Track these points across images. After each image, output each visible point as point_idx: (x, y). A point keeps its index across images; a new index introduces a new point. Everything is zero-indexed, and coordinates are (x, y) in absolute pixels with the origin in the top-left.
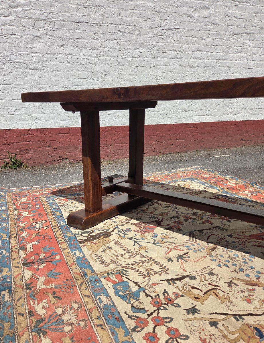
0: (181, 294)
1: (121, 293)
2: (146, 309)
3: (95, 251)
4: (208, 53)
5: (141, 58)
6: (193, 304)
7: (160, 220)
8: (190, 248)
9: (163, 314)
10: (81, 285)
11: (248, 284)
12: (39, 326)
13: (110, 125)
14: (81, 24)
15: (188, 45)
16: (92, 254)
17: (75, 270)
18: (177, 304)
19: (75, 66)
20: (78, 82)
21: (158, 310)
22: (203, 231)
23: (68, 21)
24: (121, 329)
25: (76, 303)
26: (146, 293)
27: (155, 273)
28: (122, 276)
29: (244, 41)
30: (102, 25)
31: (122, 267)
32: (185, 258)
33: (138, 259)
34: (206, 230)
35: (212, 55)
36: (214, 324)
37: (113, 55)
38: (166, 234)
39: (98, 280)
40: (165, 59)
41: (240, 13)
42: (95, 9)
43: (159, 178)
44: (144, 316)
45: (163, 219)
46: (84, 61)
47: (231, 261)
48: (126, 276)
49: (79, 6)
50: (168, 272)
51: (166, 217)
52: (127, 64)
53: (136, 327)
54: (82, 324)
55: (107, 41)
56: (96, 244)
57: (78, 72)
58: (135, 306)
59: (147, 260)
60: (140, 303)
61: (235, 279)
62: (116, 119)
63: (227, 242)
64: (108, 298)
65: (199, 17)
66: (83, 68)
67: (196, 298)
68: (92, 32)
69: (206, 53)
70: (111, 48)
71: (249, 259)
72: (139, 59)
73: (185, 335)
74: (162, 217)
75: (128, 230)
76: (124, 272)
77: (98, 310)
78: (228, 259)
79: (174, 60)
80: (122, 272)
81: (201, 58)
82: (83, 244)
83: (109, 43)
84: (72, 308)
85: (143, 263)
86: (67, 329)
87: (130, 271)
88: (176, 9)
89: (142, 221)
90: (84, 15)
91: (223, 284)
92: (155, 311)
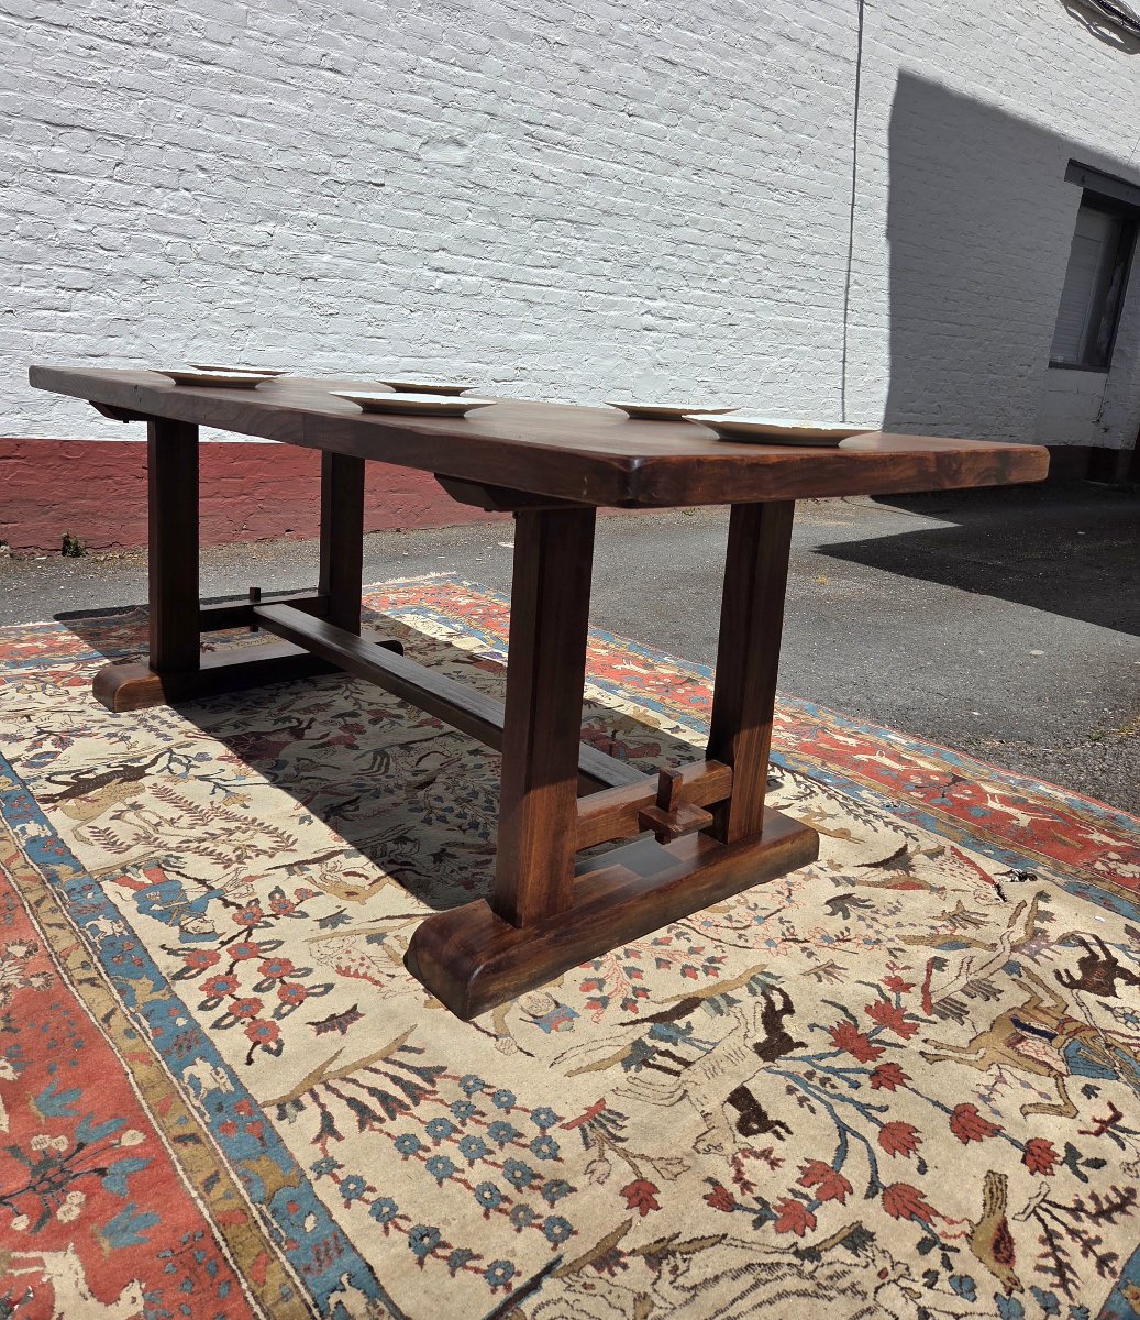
0: (316, 890)
1: (156, 907)
2: (219, 931)
3: (88, 819)
4: (469, 259)
5: (271, 249)
6: (338, 907)
7: (303, 726)
8: (367, 788)
9: (258, 936)
10: (39, 902)
11: (479, 853)
14: (68, 130)
15: (411, 233)
16: (79, 826)
17: (23, 871)
18: (300, 912)
19: (45, 248)
20: (56, 299)
21: (249, 929)
22: (412, 745)
23: (23, 117)
25: (21, 943)
26: (225, 900)
27: (260, 852)
28: (165, 869)
29: (563, 239)
30: (142, 143)
32: (346, 811)
33: (216, 825)
34: (421, 741)
35: (481, 265)
36: (376, 938)
37: (181, 231)
38: (311, 761)
39: (93, 886)
40: (346, 260)
41: (548, 167)
44: (210, 946)
45: (312, 721)
46: (77, 238)
47: (455, 807)
48: (176, 869)
49: (65, 82)
50: (294, 847)
51: (320, 716)
52: (226, 260)
53: (185, 970)
54: (37, 982)
55: (157, 190)
56: (95, 800)
57: (55, 268)
58: (190, 930)
59: (244, 826)
60: (204, 921)
61: (456, 844)
63: (462, 766)
64: (116, 922)
65: (440, 163)
66: (72, 260)
67: (350, 894)
68: (107, 157)
69: (464, 258)
70: (171, 212)
72: (265, 252)
73: (304, 969)
74: (310, 716)
75: (203, 757)
76: (172, 860)
77: (86, 949)
78: (453, 804)
79: (373, 268)
80: (165, 862)
81: (451, 269)
82: (50, 805)
83: (164, 196)
84: (8, 956)
85: (231, 834)
87: (188, 857)
88: (373, 134)
89: (251, 729)
90: (80, 106)
91: (422, 858)
92: (240, 933)
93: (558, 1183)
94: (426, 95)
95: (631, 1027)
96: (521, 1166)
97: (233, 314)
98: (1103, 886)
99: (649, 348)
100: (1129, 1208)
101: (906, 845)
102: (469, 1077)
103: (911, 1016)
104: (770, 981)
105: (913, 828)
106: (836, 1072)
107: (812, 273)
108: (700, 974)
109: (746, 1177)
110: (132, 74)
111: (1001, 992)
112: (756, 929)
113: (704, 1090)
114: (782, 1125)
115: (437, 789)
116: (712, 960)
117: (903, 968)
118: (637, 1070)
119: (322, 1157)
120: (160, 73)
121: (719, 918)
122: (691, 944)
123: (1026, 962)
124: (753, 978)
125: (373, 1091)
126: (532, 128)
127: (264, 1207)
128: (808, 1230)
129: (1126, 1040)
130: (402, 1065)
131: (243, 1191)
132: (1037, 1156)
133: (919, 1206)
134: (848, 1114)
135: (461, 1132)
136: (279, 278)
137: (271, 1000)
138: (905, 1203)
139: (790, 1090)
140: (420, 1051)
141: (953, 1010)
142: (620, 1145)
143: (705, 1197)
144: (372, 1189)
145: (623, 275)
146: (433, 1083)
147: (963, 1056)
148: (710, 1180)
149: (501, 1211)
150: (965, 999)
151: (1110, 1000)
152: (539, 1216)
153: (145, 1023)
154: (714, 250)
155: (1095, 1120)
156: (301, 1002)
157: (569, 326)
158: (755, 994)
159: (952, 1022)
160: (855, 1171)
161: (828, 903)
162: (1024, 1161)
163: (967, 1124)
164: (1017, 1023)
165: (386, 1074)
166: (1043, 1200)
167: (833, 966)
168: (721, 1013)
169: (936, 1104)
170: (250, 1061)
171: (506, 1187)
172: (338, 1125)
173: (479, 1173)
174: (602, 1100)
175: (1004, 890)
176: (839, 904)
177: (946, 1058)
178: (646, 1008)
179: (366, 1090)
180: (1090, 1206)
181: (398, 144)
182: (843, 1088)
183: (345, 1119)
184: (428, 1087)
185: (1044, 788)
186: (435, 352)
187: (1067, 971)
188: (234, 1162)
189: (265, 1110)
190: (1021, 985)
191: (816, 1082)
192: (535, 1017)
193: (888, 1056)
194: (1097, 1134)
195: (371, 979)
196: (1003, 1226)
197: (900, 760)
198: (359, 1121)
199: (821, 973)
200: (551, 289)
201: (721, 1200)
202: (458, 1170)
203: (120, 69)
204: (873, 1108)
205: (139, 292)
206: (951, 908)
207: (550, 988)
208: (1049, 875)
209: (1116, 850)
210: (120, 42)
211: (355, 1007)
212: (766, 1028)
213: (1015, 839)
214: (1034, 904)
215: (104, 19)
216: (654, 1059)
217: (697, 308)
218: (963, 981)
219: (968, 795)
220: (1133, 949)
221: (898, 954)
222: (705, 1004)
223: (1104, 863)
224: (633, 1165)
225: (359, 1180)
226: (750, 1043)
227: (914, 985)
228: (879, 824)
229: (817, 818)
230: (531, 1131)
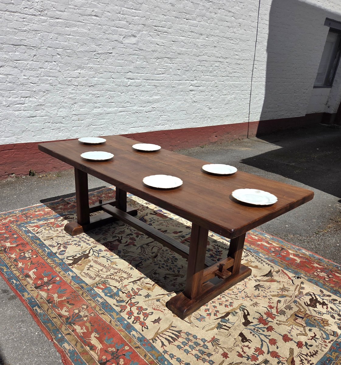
0: (141, 288)
1: (108, 294)
2: (124, 300)
3: (82, 270)
4: (138, 74)
5: (80, 78)
6: (147, 293)
7: (120, 239)
8: (142, 258)
9: (133, 301)
10: (83, 294)
11: (174, 276)
12: (69, 321)
13: (55, 139)
14: (19, 46)
15: (121, 68)
16: (81, 272)
17: (74, 286)
18: (139, 294)
20: (21, 101)
21: (130, 299)
22: (149, 244)
23: (6, 44)
24: (114, 313)
25: (84, 305)
26: (122, 292)
27: (125, 278)
28: (106, 284)
29: (166, 64)
30: (41, 48)
31: (104, 278)
32: (140, 265)
33: (112, 271)
35: (142, 76)
36: (158, 300)
37: (54, 75)
38: (126, 250)
39: (92, 289)
40: (102, 79)
41: (161, 41)
42: (33, 34)
43: (110, 195)
44: (124, 304)
45: (122, 237)
46: (25, 81)
47: (165, 263)
48: (109, 284)
49: (17, 31)
50: (132, 277)
51: (123, 235)
52: (67, 83)
53: (121, 310)
54: (93, 315)
55: (46, 63)
56: (81, 265)
57: (19, 91)
58: (118, 300)
59: (118, 271)
60: (120, 297)
61: (168, 274)
62: (60, 134)
63: (163, 250)
64: (102, 298)
65: (129, 43)
66: (24, 88)
67: (149, 289)
68: (31, 54)
69: (137, 74)
70: (51, 69)
71: (174, 261)
72: (78, 79)
73: (146, 309)
74: (121, 235)
75: (100, 250)
76: (106, 281)
77: (99, 306)
78: (164, 262)
79: (110, 80)
81: (133, 78)
82: (71, 267)
83: (48, 64)
84: (83, 308)
85: (116, 273)
86: (85, 319)
87: (110, 280)
88: (108, 36)
89: (108, 240)
90: (22, 38)
91: (161, 278)
92: (129, 300)
93: (209, 353)
94: (124, 21)
95: (217, 320)
96: (201, 350)
97: (70, 100)
98: (316, 279)
99: (191, 97)
100: (317, 354)
101: (271, 270)
102: (187, 332)
103: (274, 315)
104: (244, 307)
105: (272, 264)
106: (260, 328)
107: (242, 66)
108: (229, 306)
109: (244, 351)
110: (36, 25)
111: (293, 308)
112: (239, 294)
113: (234, 333)
114: (250, 340)
115: (159, 258)
116: (231, 303)
117: (272, 303)
118: (220, 329)
119: (164, 350)
120: (45, 24)
121: (231, 292)
122: (226, 299)
123: (298, 300)
124: (240, 307)
125: (169, 336)
126: (156, 28)
127: (157, 360)
128: (257, 361)
129: (318, 318)
130: (173, 330)
131: (152, 357)
132: (300, 345)
133: (277, 355)
134: (263, 337)
135: (188, 344)
136: (83, 87)
137: (141, 316)
138: (275, 355)
139: (251, 333)
140: (176, 327)
141: (283, 313)
142: (219, 345)
143: (237, 355)
144: (175, 356)
145: (184, 74)
146: (180, 334)
147: (285, 323)
148: (237, 352)
149: (200, 359)
150: (285, 310)
151: (315, 309)
152: (207, 360)
153: (119, 323)
154: (212, 62)
155: (311, 337)
156: (148, 317)
157: (168, 92)
158: (241, 311)
159: (283, 316)
160: (265, 349)
161: (254, 287)
162: (297, 346)
163: (286, 338)
164: (296, 315)
165: (170, 332)
166: (301, 353)
167: (257, 303)
168: (234, 315)
169: (280, 334)
170: (143, 331)
171: (200, 355)
172: (165, 344)
173: (194, 352)
174: (214, 336)
175: (294, 281)
176: (257, 287)
177: (282, 324)
178: (219, 316)
179: (168, 336)
180: (309, 354)
181: (116, 39)
182: (261, 332)
183: (166, 343)
184: (180, 335)
185: (304, 251)
186: (128, 105)
187: (307, 302)
188: (148, 352)
189: (149, 341)
190: (297, 306)
191: (256, 331)
192: (197, 318)
193: (270, 324)
194: (311, 339)
195: (161, 311)
196: (293, 359)
197: (269, 243)
198: (169, 343)
199: (254, 305)
200: (162, 81)
201: (240, 356)
202: (190, 352)
203: (33, 24)
204: (267, 336)
205: (44, 96)
206: (282, 287)
207: (198, 311)
208: (304, 277)
209: (320, 269)
210: (32, 15)
211: (159, 317)
212: (244, 319)
213: (296, 267)
214: (300, 285)
215: (27, 8)
216: (223, 327)
217: (206, 82)
218: (285, 306)
219: (285, 254)
220: (321, 296)
221: (271, 299)
222: (231, 314)
223: (316, 273)
224: (223, 349)
225: (172, 354)
226: (241, 323)
227: (274, 307)
228: (264, 264)
229: (250, 263)
230: (202, 343)
